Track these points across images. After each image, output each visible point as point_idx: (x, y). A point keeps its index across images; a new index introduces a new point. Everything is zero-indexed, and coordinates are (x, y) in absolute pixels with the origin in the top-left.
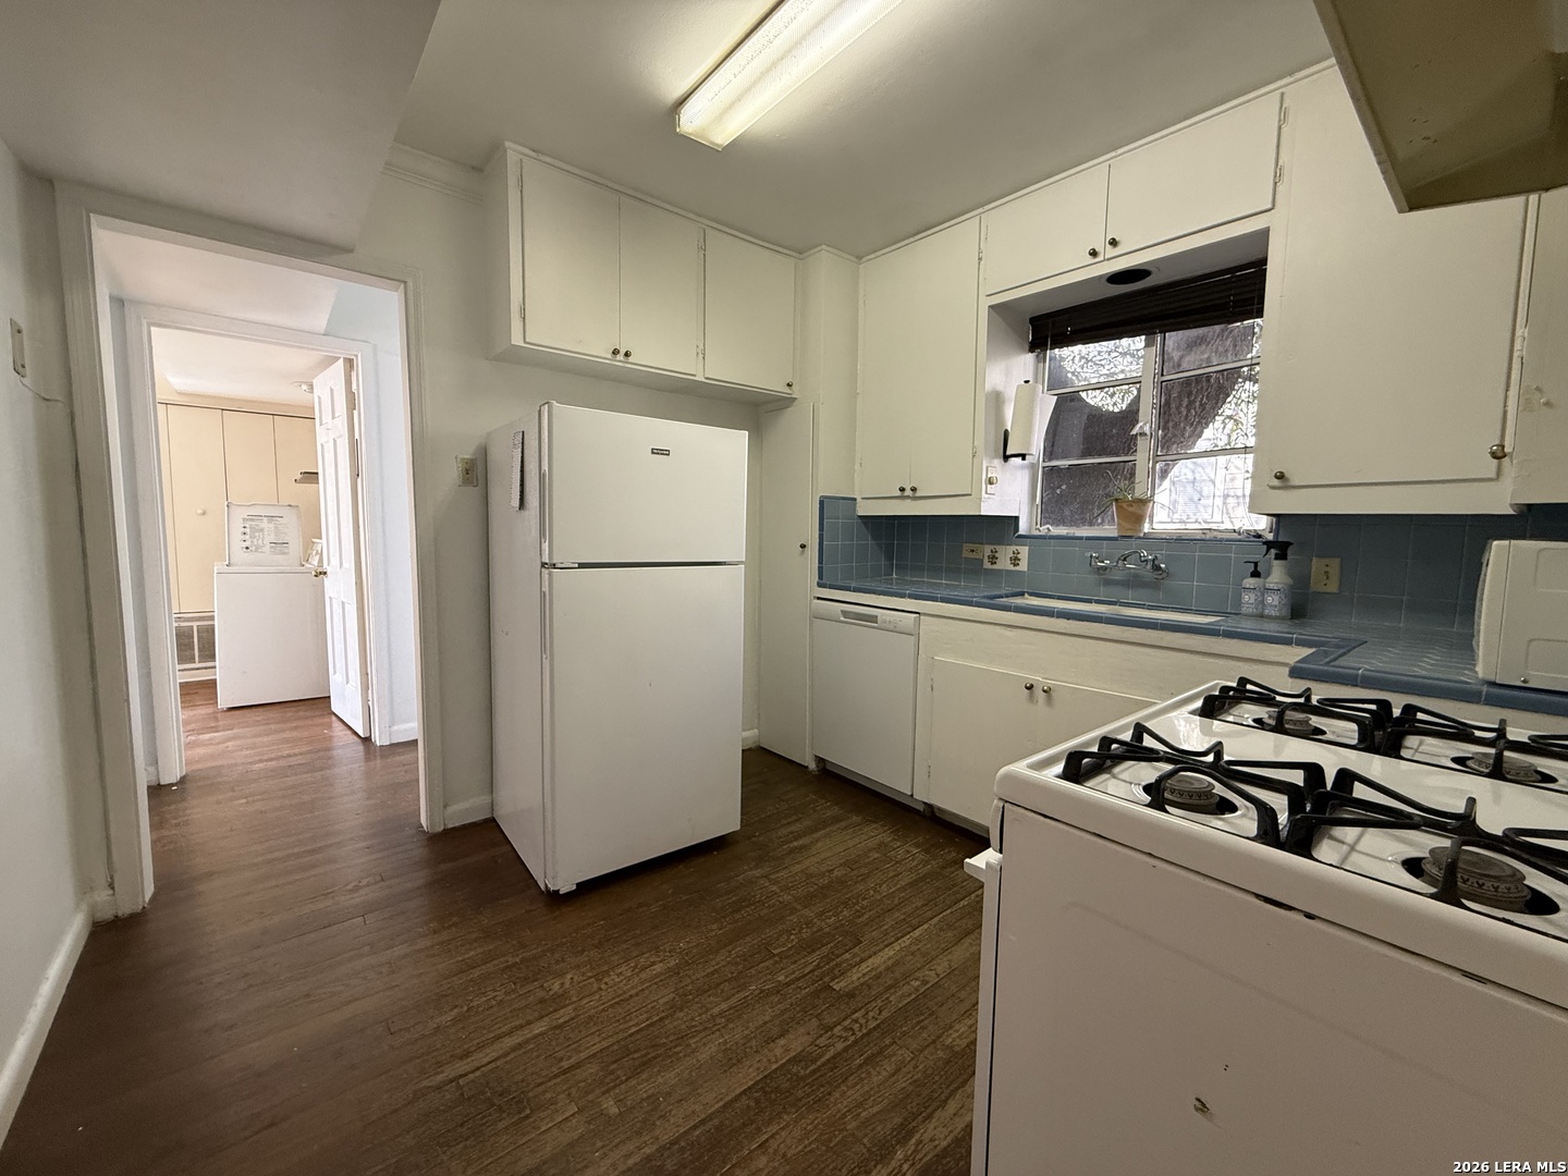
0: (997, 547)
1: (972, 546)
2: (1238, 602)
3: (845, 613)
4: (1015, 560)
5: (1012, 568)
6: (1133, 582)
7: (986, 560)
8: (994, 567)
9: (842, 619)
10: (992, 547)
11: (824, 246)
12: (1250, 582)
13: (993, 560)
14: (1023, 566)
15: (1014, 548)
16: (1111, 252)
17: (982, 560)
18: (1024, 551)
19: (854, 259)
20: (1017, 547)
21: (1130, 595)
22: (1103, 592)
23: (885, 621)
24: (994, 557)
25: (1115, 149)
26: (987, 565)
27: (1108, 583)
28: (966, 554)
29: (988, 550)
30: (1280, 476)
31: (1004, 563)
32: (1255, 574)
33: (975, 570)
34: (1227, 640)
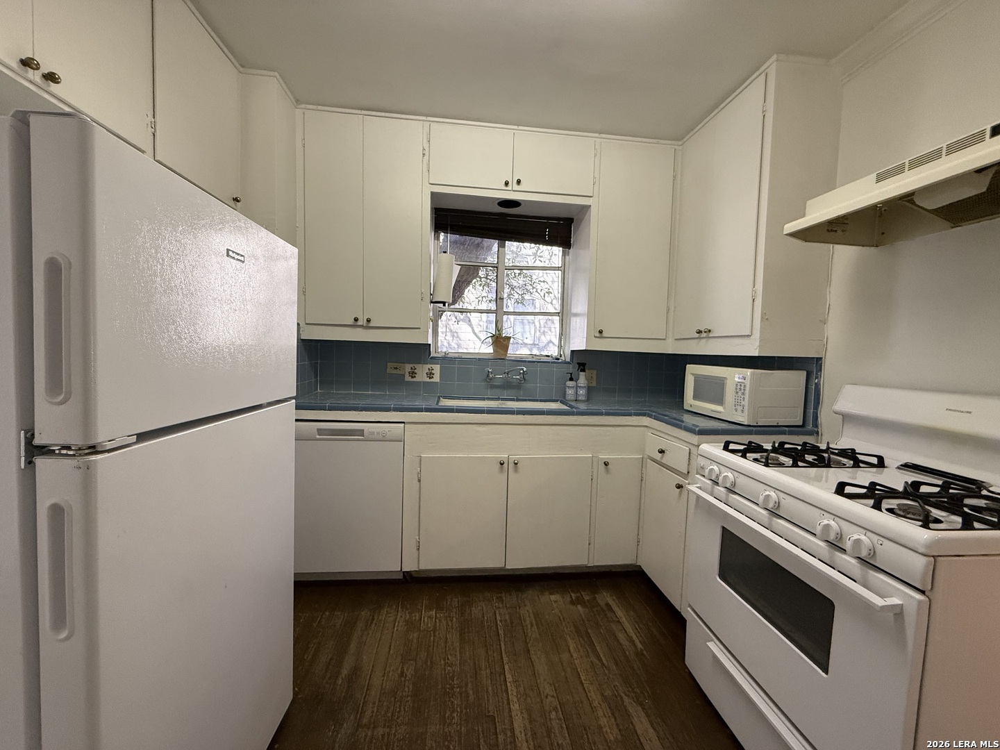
0: (416, 366)
1: (395, 365)
2: (564, 394)
3: (320, 431)
4: (430, 375)
5: (428, 380)
6: (507, 385)
7: (407, 375)
8: (414, 380)
9: (318, 437)
10: (412, 365)
11: (276, 74)
12: (570, 383)
13: (413, 374)
14: (436, 378)
15: (429, 366)
16: (516, 187)
17: (404, 376)
18: (437, 369)
19: (294, 101)
20: (432, 366)
21: (505, 394)
22: (490, 393)
23: (372, 433)
24: (413, 373)
25: (518, 125)
26: (408, 378)
27: (493, 387)
28: (389, 371)
29: (408, 367)
30: (601, 332)
31: (421, 376)
32: (571, 379)
33: (398, 382)
34: (607, 417)
